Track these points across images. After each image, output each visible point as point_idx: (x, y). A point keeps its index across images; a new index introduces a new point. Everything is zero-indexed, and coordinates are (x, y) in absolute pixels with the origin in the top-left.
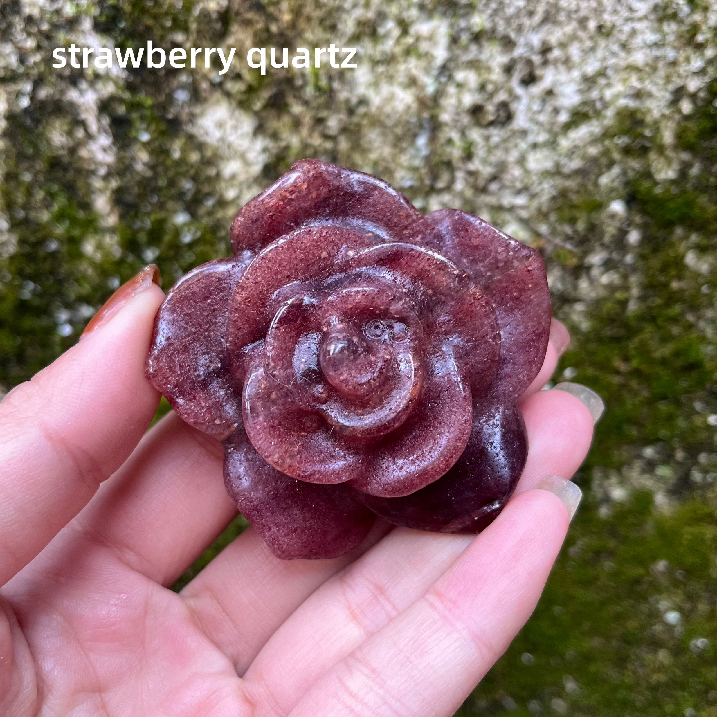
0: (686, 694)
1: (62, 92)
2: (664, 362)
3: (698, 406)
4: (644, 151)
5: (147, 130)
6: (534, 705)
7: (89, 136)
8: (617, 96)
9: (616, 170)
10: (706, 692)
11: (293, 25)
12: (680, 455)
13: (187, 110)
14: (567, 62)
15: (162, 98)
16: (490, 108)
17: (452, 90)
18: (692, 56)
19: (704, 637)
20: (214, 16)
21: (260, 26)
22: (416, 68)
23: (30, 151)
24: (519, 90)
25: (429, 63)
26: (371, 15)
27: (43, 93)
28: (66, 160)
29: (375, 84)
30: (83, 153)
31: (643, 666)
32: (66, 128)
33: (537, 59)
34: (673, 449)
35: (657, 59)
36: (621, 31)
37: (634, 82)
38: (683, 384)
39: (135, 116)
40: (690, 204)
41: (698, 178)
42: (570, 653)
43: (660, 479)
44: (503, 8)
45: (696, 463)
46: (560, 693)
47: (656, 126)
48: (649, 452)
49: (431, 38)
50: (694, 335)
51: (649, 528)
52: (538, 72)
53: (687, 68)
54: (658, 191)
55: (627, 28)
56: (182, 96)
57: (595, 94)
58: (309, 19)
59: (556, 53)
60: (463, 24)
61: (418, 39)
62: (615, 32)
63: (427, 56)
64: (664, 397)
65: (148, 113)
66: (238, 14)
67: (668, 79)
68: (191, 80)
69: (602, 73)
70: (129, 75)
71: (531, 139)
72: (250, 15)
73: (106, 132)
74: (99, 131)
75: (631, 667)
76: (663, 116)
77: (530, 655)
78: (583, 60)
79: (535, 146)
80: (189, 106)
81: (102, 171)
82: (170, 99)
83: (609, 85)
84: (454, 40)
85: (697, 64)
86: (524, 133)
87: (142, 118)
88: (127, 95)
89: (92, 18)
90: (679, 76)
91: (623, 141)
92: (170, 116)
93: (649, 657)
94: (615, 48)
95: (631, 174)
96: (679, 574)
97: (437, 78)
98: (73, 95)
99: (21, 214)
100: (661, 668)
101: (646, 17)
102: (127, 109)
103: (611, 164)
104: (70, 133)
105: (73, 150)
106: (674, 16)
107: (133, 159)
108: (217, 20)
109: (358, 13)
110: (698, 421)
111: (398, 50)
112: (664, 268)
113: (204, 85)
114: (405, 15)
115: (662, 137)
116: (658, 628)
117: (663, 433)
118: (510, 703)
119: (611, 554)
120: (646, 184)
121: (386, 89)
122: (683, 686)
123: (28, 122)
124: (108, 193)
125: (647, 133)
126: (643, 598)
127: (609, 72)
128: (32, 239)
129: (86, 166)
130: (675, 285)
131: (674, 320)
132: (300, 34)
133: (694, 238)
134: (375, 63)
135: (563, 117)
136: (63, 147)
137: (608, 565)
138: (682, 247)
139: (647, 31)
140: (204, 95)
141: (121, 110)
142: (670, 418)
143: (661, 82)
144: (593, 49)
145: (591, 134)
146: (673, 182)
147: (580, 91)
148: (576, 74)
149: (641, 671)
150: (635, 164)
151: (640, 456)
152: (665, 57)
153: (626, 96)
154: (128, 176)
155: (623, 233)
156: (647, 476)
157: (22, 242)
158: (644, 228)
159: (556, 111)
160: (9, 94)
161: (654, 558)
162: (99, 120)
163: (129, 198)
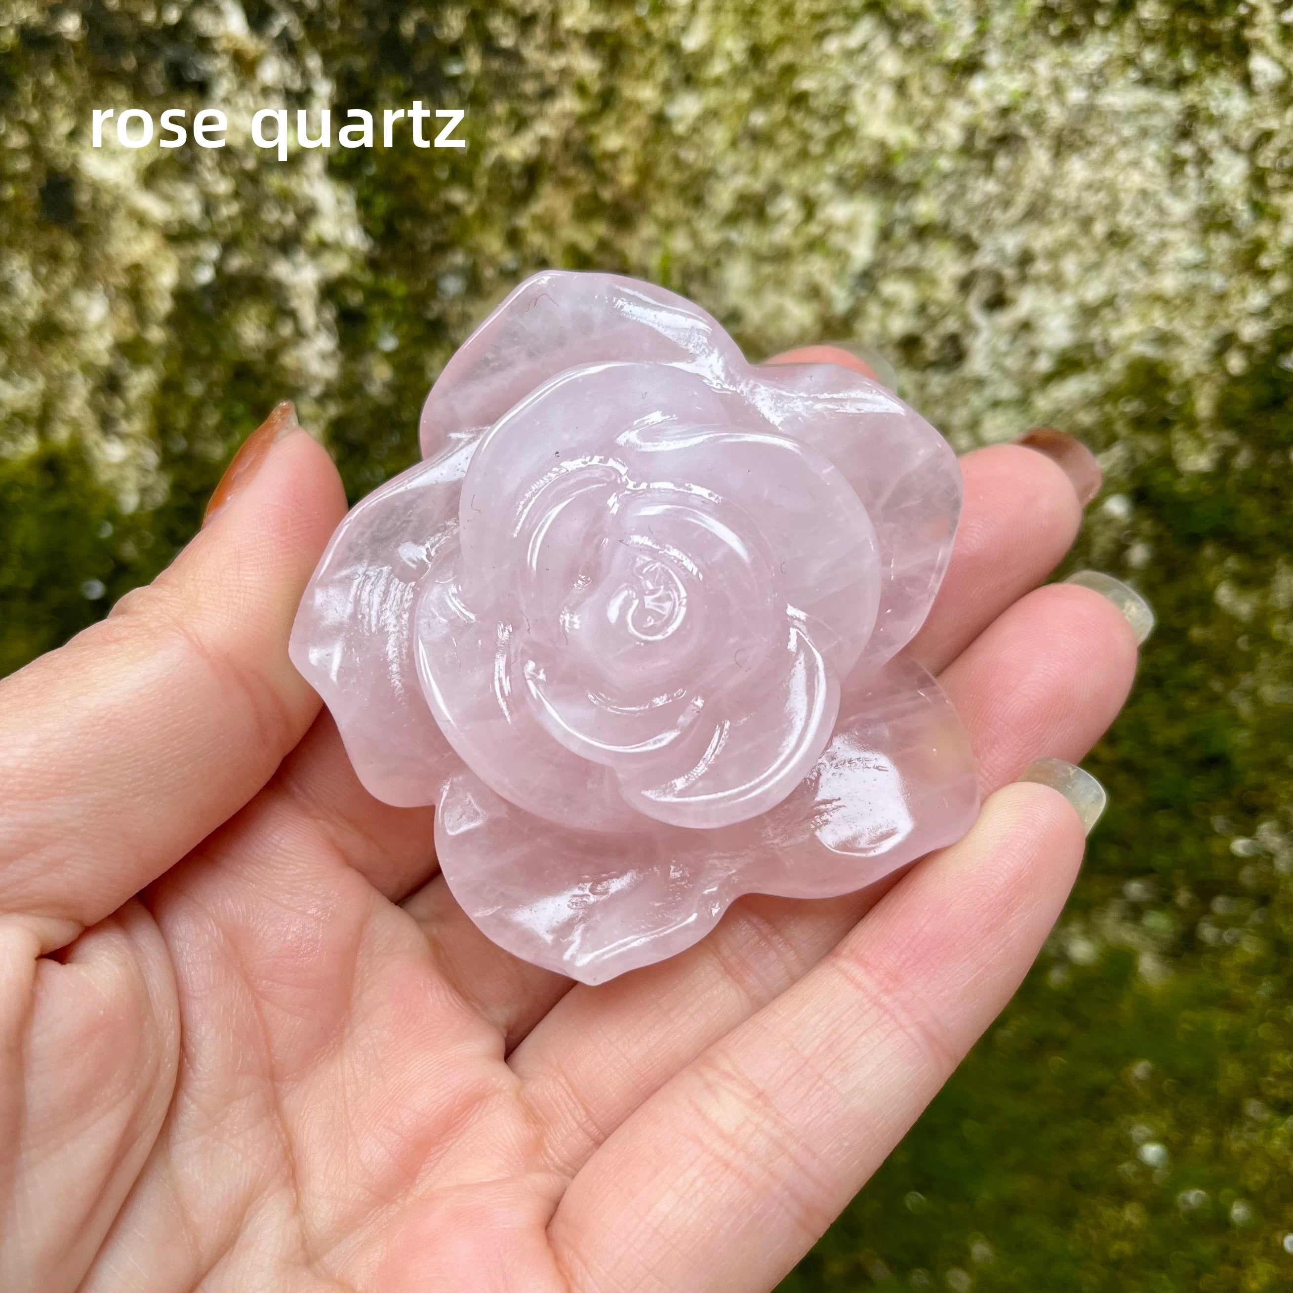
0: (1164, 1277)
1: (266, 266)
2: (1170, 751)
3: (1219, 822)
4: (1164, 425)
5: (394, 332)
6: (919, 1277)
7: (300, 335)
8: (1131, 338)
9: (1118, 452)
10: (1197, 1275)
11: (637, 192)
12: (1183, 897)
13: (458, 308)
14: (1057, 282)
15: (421, 286)
16: (932, 342)
17: (874, 309)
18: (1250, 287)
19: (1202, 1187)
20: (516, 170)
21: (585, 189)
22: (821, 271)
23: (205, 350)
24: (978, 317)
25: (843, 268)
26: (758, 186)
27: (236, 263)
28: (261, 368)
29: (756, 292)
30: (289, 359)
31: (1098, 1227)
32: (266, 318)
33: (1009, 273)
34: (1173, 888)
35: (1195, 287)
36: (1143, 242)
37: (1159, 319)
38: (1198, 786)
39: (376, 310)
40: (1231, 512)
41: (1245, 473)
42: (985, 1196)
43: (1149, 933)
44: (963, 194)
45: (1207, 911)
46: (962, 1260)
47: (1187, 388)
48: (1135, 889)
49: (850, 229)
50: (1220, 713)
51: (1126, 1007)
52: (1010, 293)
53: (1240, 306)
54: (1182, 488)
55: (1153, 238)
56: (452, 285)
57: (1095, 333)
58: (662, 185)
59: (1041, 267)
60: (899, 210)
61: (830, 227)
62: (1133, 243)
63: (841, 256)
64: (1165, 805)
65: (399, 307)
66: (553, 168)
67: (1210, 319)
68: (470, 262)
69: (1109, 302)
70: (374, 247)
71: (989, 392)
72: (572, 172)
73: (329, 329)
74: (317, 328)
75: (1078, 1226)
76: (1199, 375)
77: (920, 1195)
78: (1081, 282)
79: (996, 404)
80: (464, 303)
81: (316, 390)
82: (433, 290)
83: (1118, 321)
84: (885, 235)
85: (1257, 299)
86: (980, 383)
87: (389, 314)
88: (367, 278)
89: (326, 158)
90: (1227, 316)
91: (1132, 407)
92: (431, 315)
93: (1108, 1213)
94: (1133, 266)
95: (1141, 459)
96: (1167, 1083)
97: (852, 291)
98: (281, 269)
99: (180, 445)
100: (1127, 1233)
101: (1183, 225)
102: (365, 298)
103: (1111, 440)
104: (271, 327)
105: (272, 354)
106: (1228, 226)
107: (367, 376)
108: (520, 176)
109: (740, 182)
110: (1216, 847)
111: (797, 243)
112: (1184, 605)
113: (489, 273)
114: (812, 192)
115: (1193, 405)
116: (1127, 1168)
117: (1161, 859)
118: (879, 1270)
119: (1062, 1045)
120: (1163, 476)
121: (771, 299)
122: (1161, 1264)
123: (208, 305)
124: (323, 423)
125: (1172, 397)
126: (1106, 1117)
127: (1120, 302)
128: (195, 485)
129: (291, 381)
130: (1197, 633)
131: (1192, 688)
132: (645, 207)
133: (1232, 563)
134: (758, 258)
135: (1044, 364)
136: (258, 348)
137: (1057, 1062)
138: (1211, 577)
139: (1183, 245)
140: (487, 287)
141: (355, 299)
142: (1172, 840)
143: (1199, 323)
144: (1096, 267)
145: (1085, 393)
146: (1204, 476)
147: (1074, 328)
148: (1069, 300)
149: (1093, 1233)
150: (1150, 444)
151: (1120, 894)
152: (1207, 288)
153: (1143, 341)
154: (358, 400)
155: (1122, 548)
156: (1129, 925)
157: (177, 488)
158: (1156, 541)
159: (1033, 353)
160: (182, 261)
161: (1131, 1056)
162: (318, 312)
163: (354, 434)
